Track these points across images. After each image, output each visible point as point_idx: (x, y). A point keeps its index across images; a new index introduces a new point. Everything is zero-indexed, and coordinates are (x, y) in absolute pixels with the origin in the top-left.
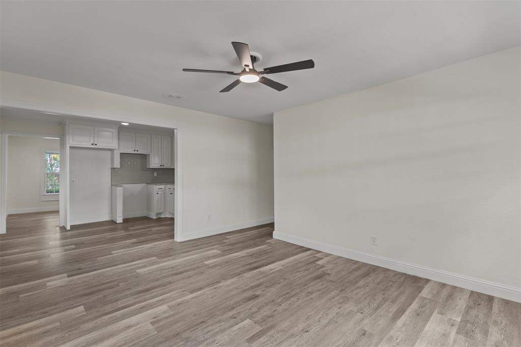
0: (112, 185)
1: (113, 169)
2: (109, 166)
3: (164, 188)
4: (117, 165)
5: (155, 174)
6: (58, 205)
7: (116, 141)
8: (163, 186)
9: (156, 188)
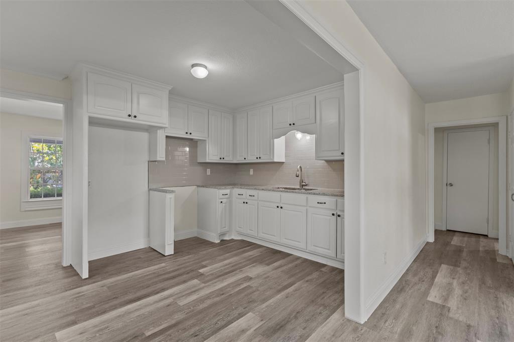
0: (150, 190)
1: (152, 163)
2: (146, 158)
3: (231, 192)
4: (161, 155)
5: (209, 172)
6: (61, 214)
7: (166, 113)
8: (227, 191)
9: (218, 194)
